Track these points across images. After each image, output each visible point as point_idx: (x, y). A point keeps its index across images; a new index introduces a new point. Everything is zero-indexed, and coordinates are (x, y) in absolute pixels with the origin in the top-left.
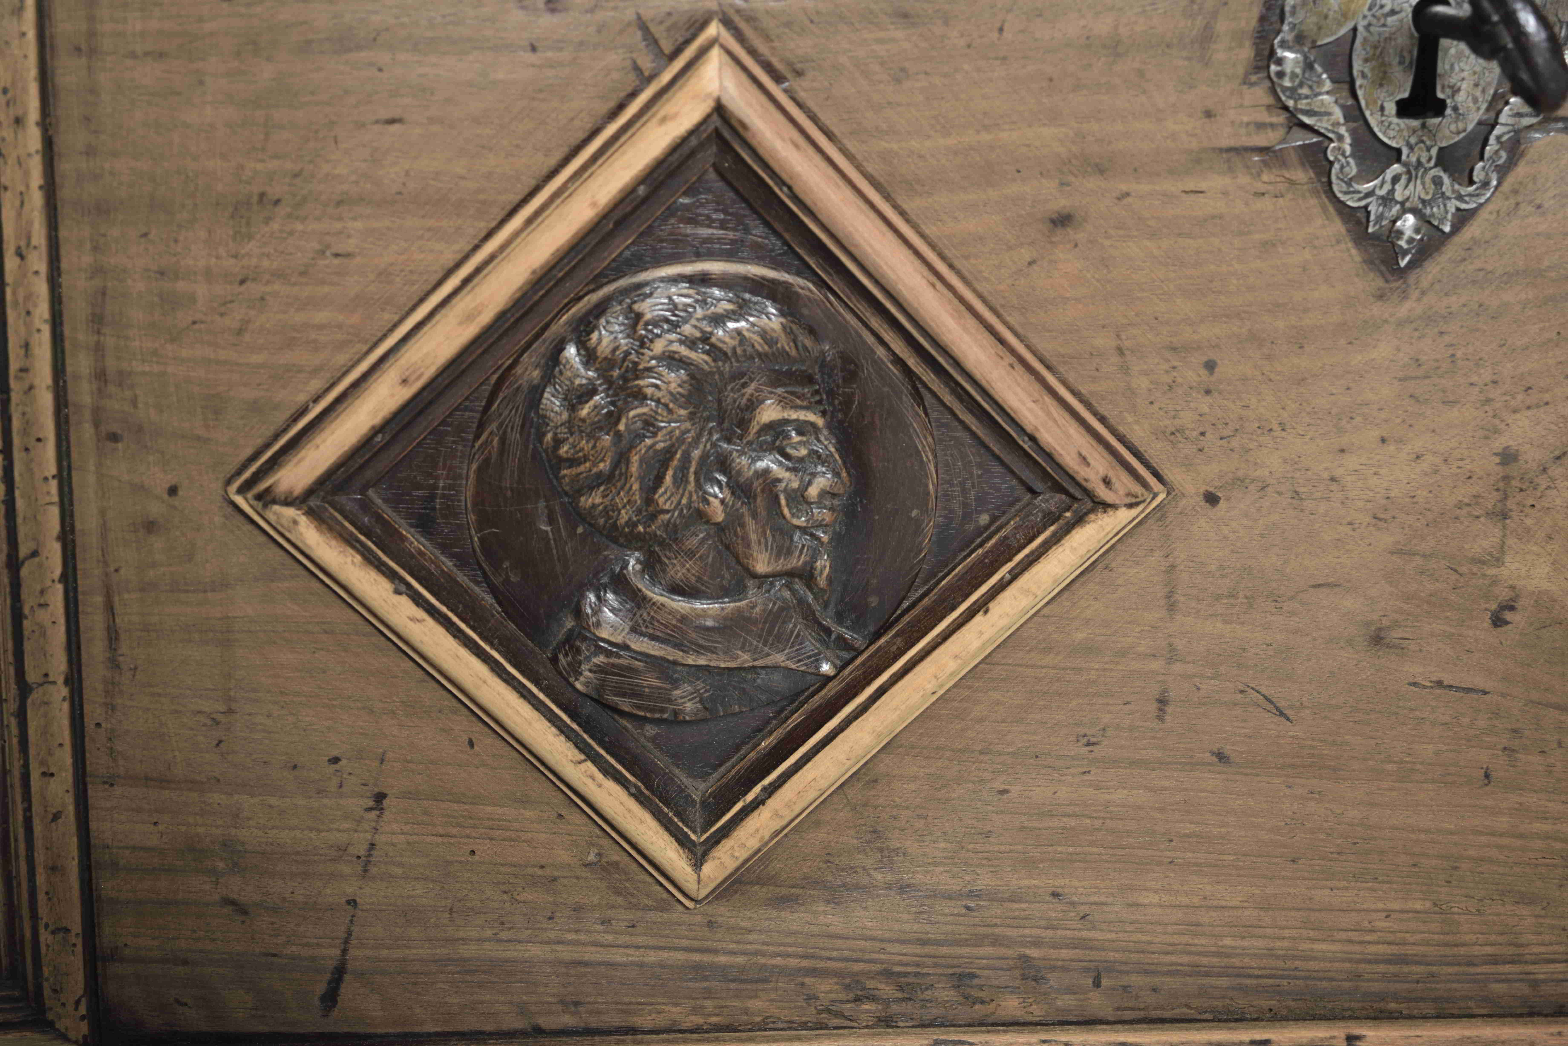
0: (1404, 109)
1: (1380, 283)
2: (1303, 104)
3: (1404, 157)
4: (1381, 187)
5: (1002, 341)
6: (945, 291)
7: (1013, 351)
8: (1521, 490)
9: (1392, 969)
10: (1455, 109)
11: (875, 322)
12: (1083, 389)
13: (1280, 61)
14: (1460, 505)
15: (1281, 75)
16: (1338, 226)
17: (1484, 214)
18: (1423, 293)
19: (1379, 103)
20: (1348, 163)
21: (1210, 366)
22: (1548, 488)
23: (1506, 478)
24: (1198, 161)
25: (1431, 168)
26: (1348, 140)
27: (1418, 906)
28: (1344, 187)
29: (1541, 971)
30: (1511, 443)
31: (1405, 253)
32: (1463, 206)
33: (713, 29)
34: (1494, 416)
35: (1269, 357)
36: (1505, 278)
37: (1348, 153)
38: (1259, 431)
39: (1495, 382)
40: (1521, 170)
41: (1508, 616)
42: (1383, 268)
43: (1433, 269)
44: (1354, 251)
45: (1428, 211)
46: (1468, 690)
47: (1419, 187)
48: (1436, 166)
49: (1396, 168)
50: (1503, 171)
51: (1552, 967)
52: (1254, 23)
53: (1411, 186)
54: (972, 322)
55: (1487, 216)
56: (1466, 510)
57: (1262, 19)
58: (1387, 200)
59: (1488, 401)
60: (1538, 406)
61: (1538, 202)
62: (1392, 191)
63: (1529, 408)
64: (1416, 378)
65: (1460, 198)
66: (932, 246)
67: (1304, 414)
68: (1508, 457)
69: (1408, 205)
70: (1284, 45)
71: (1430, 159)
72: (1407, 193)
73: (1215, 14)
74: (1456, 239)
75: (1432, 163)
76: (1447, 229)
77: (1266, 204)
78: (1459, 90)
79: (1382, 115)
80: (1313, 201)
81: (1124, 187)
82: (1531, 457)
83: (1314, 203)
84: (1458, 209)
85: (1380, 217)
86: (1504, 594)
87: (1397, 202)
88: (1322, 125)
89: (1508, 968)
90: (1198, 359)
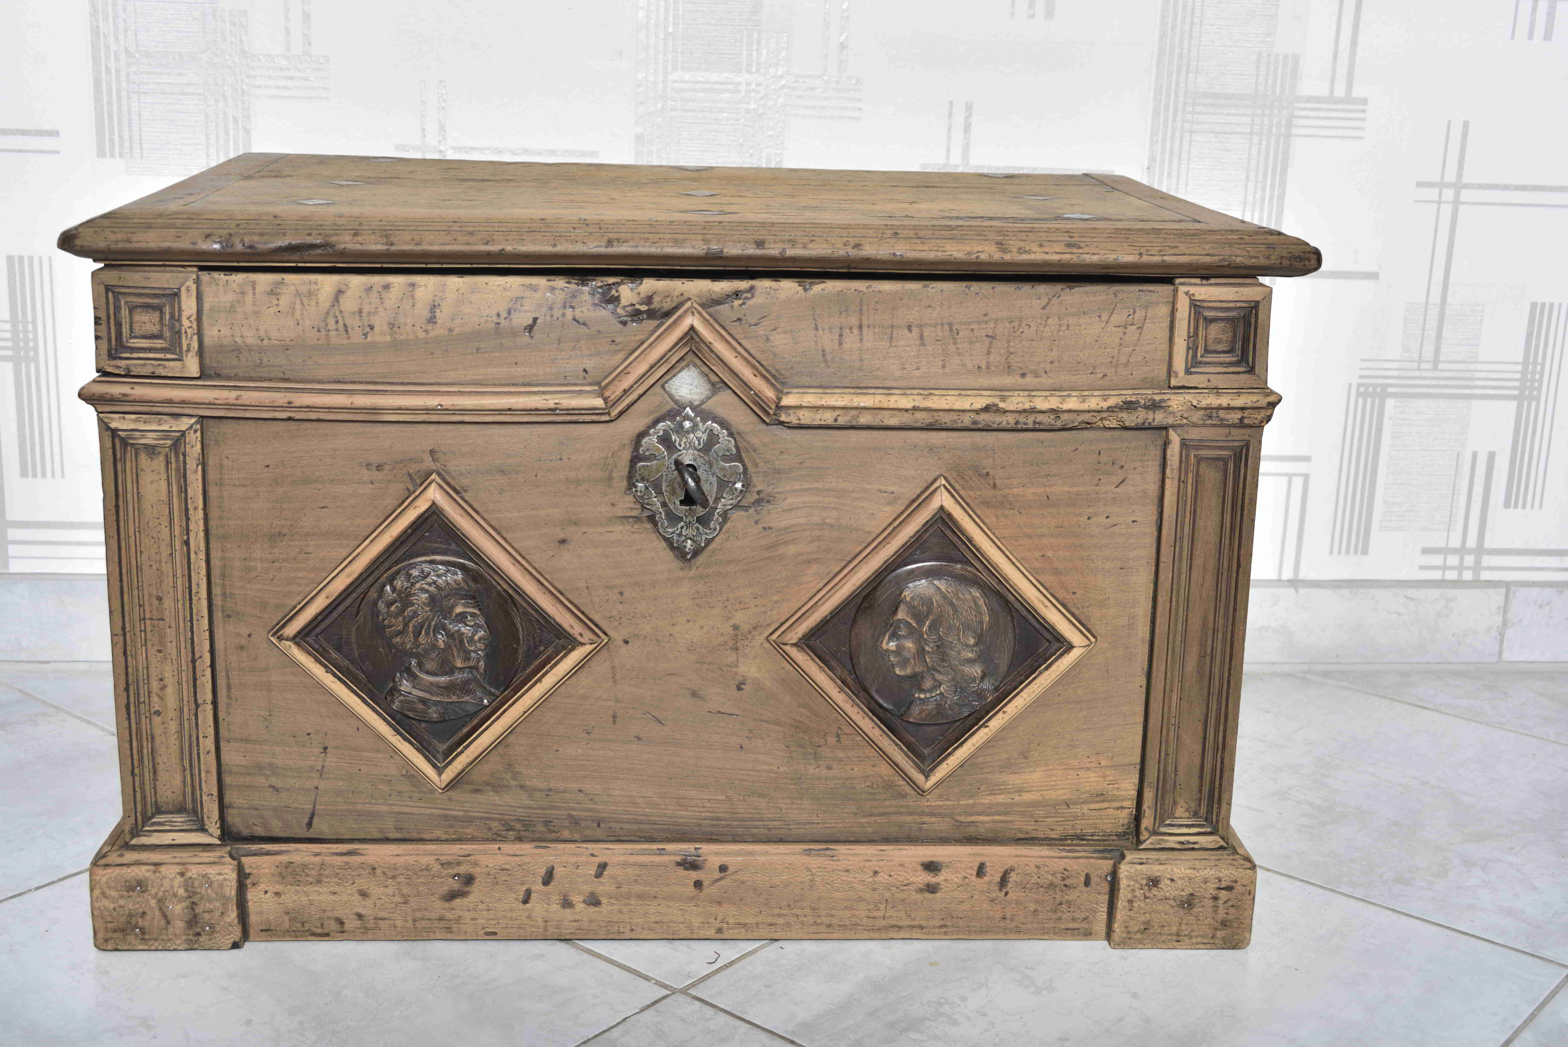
0: (682, 503)
1: (681, 564)
2: (646, 501)
3: (684, 520)
4: (677, 530)
5: (542, 584)
6: (519, 566)
7: (546, 588)
8: (742, 639)
9: (714, 822)
11: (496, 577)
12: (576, 602)
13: (636, 487)
14: (720, 645)
15: (636, 491)
16: (663, 544)
17: (717, 540)
18: (697, 568)
19: (673, 501)
20: (664, 522)
21: (621, 594)
22: (752, 639)
23: (736, 635)
24: (610, 521)
25: (695, 524)
26: (664, 514)
27: (720, 798)
28: (664, 530)
29: (771, 824)
30: (736, 622)
31: (688, 554)
32: (708, 537)
33: (434, 476)
34: (729, 612)
35: (642, 590)
36: (727, 562)
37: (664, 518)
38: (641, 617)
39: (727, 600)
40: (729, 525)
41: (743, 686)
42: (681, 558)
43: (700, 559)
44: (670, 553)
45: (695, 539)
46: (731, 714)
47: (691, 530)
49: (682, 523)
50: (722, 525)
51: (775, 823)
52: (627, 473)
53: (688, 530)
54: (528, 577)
56: (722, 647)
57: (629, 472)
58: (680, 535)
59: (726, 607)
60: (744, 609)
61: (736, 535)
62: (681, 532)
63: (741, 609)
64: (698, 598)
65: (706, 534)
66: (517, 551)
67: (658, 611)
68: (735, 627)
69: (687, 536)
70: (637, 481)
71: (694, 520)
72: (687, 532)
73: (612, 471)
74: (708, 549)
75: (695, 522)
76: (703, 545)
77: (636, 536)
79: (675, 505)
80: (654, 535)
81: (584, 530)
82: (745, 628)
83: (654, 536)
84: (706, 538)
85: (678, 541)
86: (740, 679)
88: (654, 508)
89: (758, 823)
90: (617, 591)
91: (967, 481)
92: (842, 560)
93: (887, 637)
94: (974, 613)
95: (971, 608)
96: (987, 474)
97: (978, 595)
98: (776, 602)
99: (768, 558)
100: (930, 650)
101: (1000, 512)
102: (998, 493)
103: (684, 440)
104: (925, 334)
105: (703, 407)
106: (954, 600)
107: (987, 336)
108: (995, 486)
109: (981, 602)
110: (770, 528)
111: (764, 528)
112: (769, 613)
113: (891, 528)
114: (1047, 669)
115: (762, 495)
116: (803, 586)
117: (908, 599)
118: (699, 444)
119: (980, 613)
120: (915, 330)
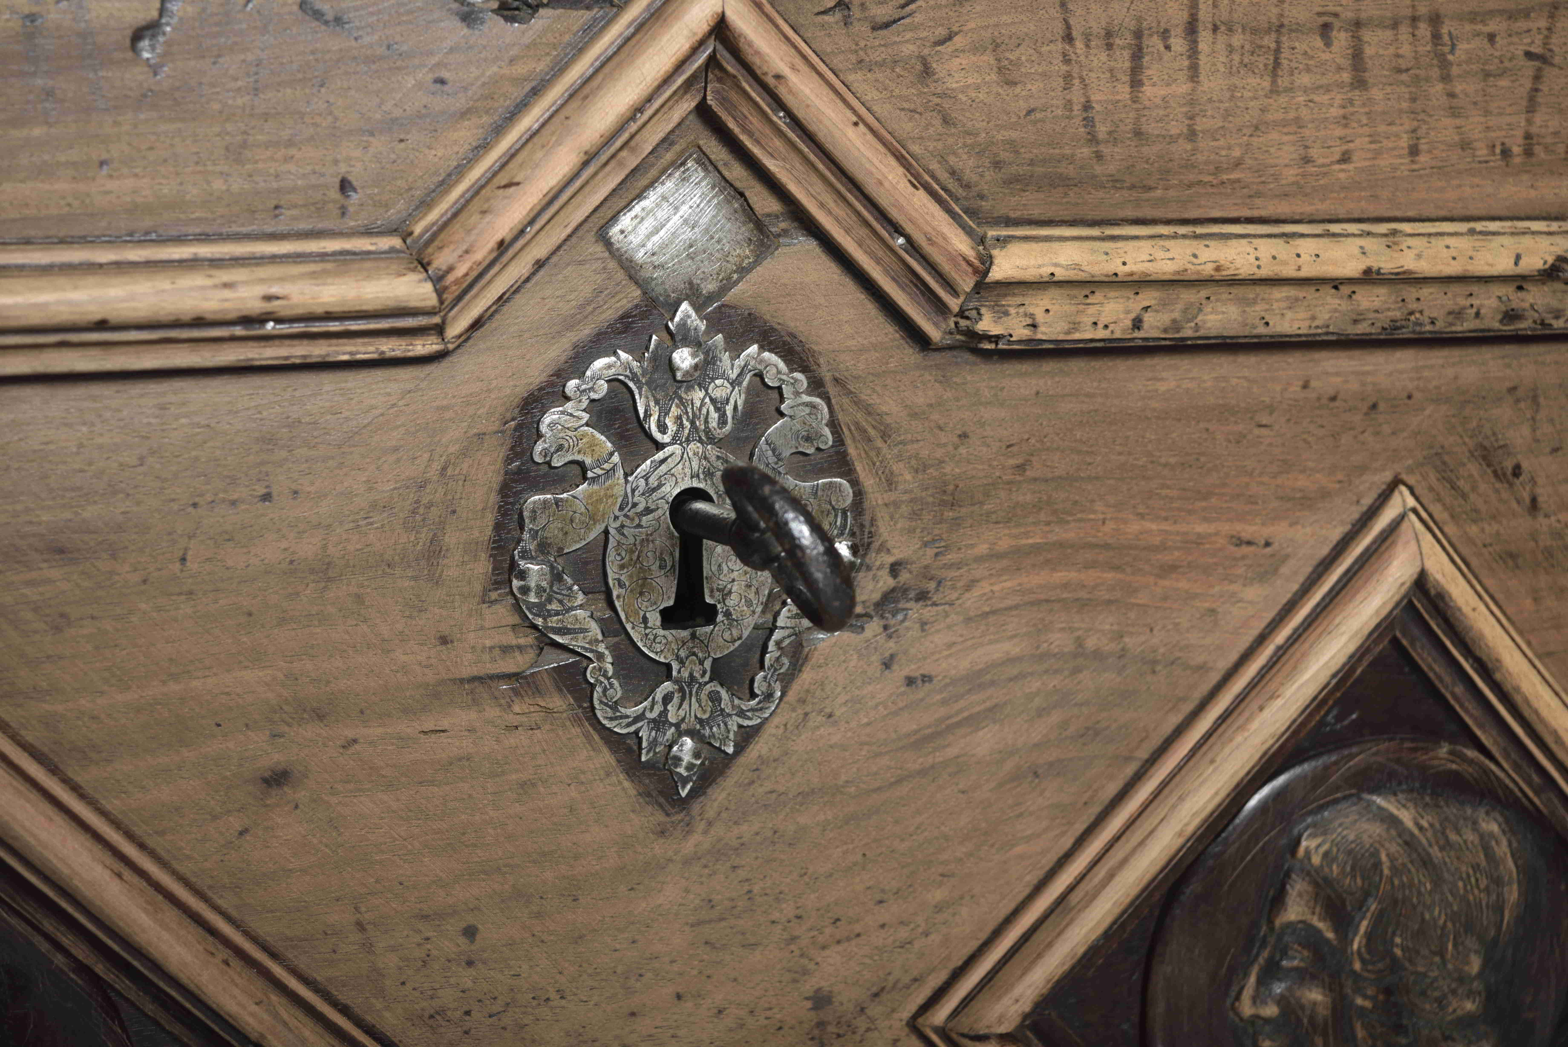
0: (669, 618)
1: (660, 817)
2: (553, 622)
3: (674, 673)
4: (652, 709)
5: (212, 931)
6: (136, 880)
7: (227, 943)
8: (839, 1036)
10: (728, 614)
11: (48, 925)
12: (319, 976)
13: (523, 575)
15: (525, 590)
16: (606, 757)
17: (770, 729)
18: (710, 824)
19: (642, 613)
20: (611, 685)
21: (470, 932)
22: (868, 1030)
23: (821, 1025)
24: (436, 695)
25: (706, 683)
26: (609, 659)
28: (610, 713)
30: (823, 984)
31: (685, 781)
32: (746, 723)
34: (802, 956)
35: (539, 915)
36: (800, 799)
37: (610, 674)
38: (535, 1003)
39: (799, 917)
40: (807, 676)
42: (662, 800)
43: (718, 796)
44: (627, 784)
45: (707, 732)
47: (695, 705)
48: (711, 680)
49: (667, 686)
50: (787, 680)
52: (489, 531)
53: (685, 705)
54: (171, 914)
55: (774, 731)
57: (498, 527)
58: (660, 723)
59: (793, 939)
60: (848, 939)
61: (828, 710)
62: (664, 712)
63: (839, 942)
64: (710, 921)
65: (741, 714)
66: (116, 824)
67: (585, 976)
68: (821, 1000)
69: (683, 726)
70: (525, 555)
71: (704, 672)
72: (682, 713)
73: (442, 525)
74: (742, 760)
75: (707, 678)
76: (730, 750)
77: (521, 738)
78: (730, 592)
79: (646, 628)
80: (576, 731)
81: (350, 734)
82: (847, 997)
83: (577, 734)
84: (740, 726)
85: (653, 743)
87: (671, 724)
88: (578, 643)
90: (454, 926)
91: (1464, 496)
92: (1128, 759)
93: (1253, 979)
94: (1483, 883)
95: (1476, 867)
96: (1517, 471)
97: (1494, 828)
98: (939, 908)
99: (923, 772)
100: (1368, 1004)
101: (1543, 580)
102: (1543, 523)
103: (675, 411)
104: (1369, 51)
105: (731, 296)
106: (1435, 852)
107: (1529, 55)
108: (1534, 504)
109: (1502, 849)
110: (926, 679)
111: (910, 681)
112: (917, 945)
115: (904, 577)
116: (1019, 850)
117: (1316, 860)
118: (722, 421)
119: (1498, 881)
120: (1341, 39)
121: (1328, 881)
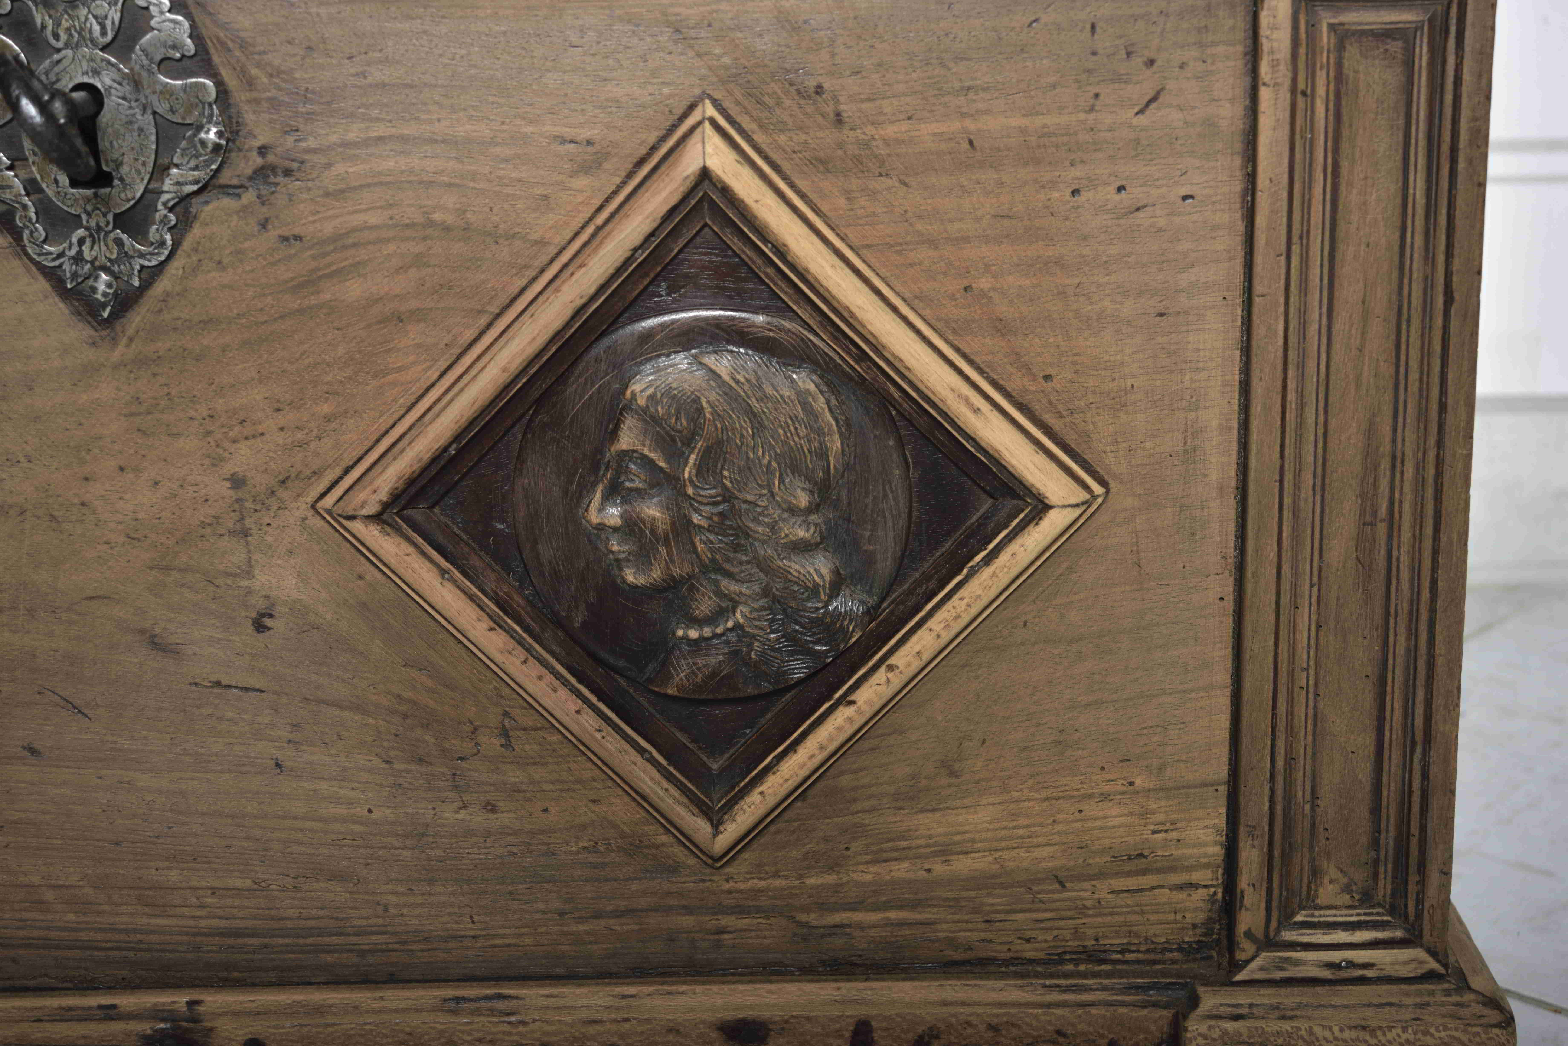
0: (75, 180)
1: (92, 332)
3: (85, 223)
4: (70, 248)
8: (256, 511)
9: (231, 941)
10: (122, 179)
14: (203, 525)
16: (43, 284)
17: (171, 270)
18: (131, 340)
19: (53, 176)
20: (36, 229)
22: (279, 508)
23: (239, 500)
25: (111, 232)
26: (33, 209)
27: (239, 883)
28: (38, 250)
29: (366, 942)
30: (237, 469)
31: (104, 306)
32: (147, 263)
34: (218, 446)
36: (202, 325)
37: (34, 220)
38: (9, 463)
39: (211, 416)
40: (196, 231)
41: (268, 622)
42: (90, 319)
43: (136, 319)
44: (62, 305)
45: (116, 268)
46: (247, 689)
47: (103, 248)
48: (115, 228)
49: (81, 232)
51: (374, 938)
53: (96, 247)
55: (174, 272)
56: (209, 530)
58: (79, 260)
59: (209, 433)
60: (254, 437)
61: (217, 258)
62: (80, 253)
63: (246, 438)
64: (139, 414)
65: (142, 256)
67: (45, 447)
68: (237, 482)
69: (97, 263)
71: (108, 223)
72: (94, 253)
74: (151, 293)
75: (110, 227)
76: (137, 284)
78: (121, 164)
79: (58, 187)
80: (16, 263)
82: (260, 481)
83: (16, 265)
84: (142, 267)
85: (74, 275)
86: (261, 604)
87: (87, 262)
88: (7, 197)
89: (334, 940)
91: (769, 109)
92: (480, 312)
93: (598, 495)
94: (803, 432)
95: (794, 418)
96: (819, 90)
97: (812, 387)
98: (328, 419)
99: (301, 311)
100: (704, 523)
101: (855, 183)
102: (847, 134)
103: (65, 24)
106: (753, 402)
108: (839, 119)
109: (820, 404)
110: (298, 238)
111: (285, 239)
112: (313, 446)
113: (590, 229)
114: (988, 561)
115: (271, 158)
116: (390, 378)
117: (642, 401)
118: (104, 33)
119: (820, 432)
121: (655, 420)
